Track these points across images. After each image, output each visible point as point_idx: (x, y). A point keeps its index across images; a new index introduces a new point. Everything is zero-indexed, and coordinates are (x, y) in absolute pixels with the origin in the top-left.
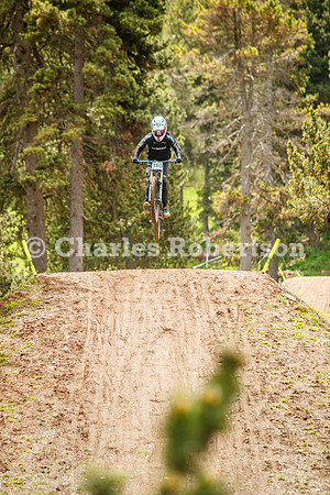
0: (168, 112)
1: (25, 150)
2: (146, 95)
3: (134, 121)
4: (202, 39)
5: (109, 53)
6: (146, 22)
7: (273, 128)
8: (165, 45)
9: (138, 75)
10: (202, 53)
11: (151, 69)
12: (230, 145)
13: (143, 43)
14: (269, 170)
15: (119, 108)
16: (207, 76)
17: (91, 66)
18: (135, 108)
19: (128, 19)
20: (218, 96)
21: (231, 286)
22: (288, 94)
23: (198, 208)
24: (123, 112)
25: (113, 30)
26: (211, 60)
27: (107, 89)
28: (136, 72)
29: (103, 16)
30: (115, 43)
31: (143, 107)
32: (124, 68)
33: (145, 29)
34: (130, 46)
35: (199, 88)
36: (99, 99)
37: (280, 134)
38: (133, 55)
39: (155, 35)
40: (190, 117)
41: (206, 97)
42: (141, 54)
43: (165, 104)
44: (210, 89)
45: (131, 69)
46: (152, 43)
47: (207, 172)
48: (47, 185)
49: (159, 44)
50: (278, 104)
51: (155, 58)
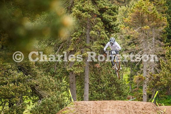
4: (130, 23)
5: (99, 27)
6: (112, 17)
8: (118, 25)
10: (130, 28)
11: (113, 33)
13: (110, 24)
14: (153, 68)
16: (132, 36)
17: (93, 32)
19: (105, 16)
21: (141, 107)
24: (103, 47)
25: (100, 19)
28: (108, 34)
29: (97, 15)
30: (101, 24)
32: (104, 32)
34: (106, 25)
35: (129, 40)
36: (95, 43)
38: (107, 28)
39: (115, 21)
40: (126, 50)
41: (131, 43)
42: (110, 28)
44: (133, 40)
45: (106, 33)
46: (113, 24)
47: (132, 69)
48: (77, 72)
49: (116, 25)
50: (156, 46)
51: (114, 29)
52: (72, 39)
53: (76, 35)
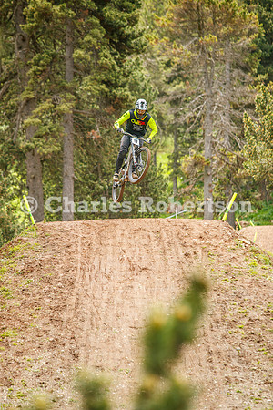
0: (144, 90)
1: (26, 121)
2: (125, 76)
3: (115, 97)
4: (171, 29)
5: (94, 41)
6: (125, 15)
7: (231, 103)
8: (141, 34)
9: (119, 59)
10: (172, 41)
11: (129, 54)
12: (195, 117)
13: (123, 32)
14: (227, 138)
15: (103, 86)
16: (176, 59)
17: (79, 52)
18: (116, 86)
19: (110, 12)
20: (185, 76)
21: (197, 233)
22: (243, 74)
23: (169, 169)
24: (107, 90)
25: (98, 21)
26: (179, 46)
27: (93, 71)
28: (117, 57)
29: (89, 10)
30: (99, 32)
31: (123, 86)
32: (107, 52)
33: (124, 21)
34: (112, 34)
35: (169, 70)
36: (86, 79)
37: (236, 108)
38: (114, 42)
39: (133, 25)
40: (162, 94)
41: (175, 77)
42: (121, 42)
43: (141, 83)
44: (179, 70)
45: (113, 54)
46: (130, 32)
47: (176, 140)
48: (43, 150)
49: (136, 33)
50: (235, 83)
51: (132, 45)
52: (30, 71)
53: (39, 60)
